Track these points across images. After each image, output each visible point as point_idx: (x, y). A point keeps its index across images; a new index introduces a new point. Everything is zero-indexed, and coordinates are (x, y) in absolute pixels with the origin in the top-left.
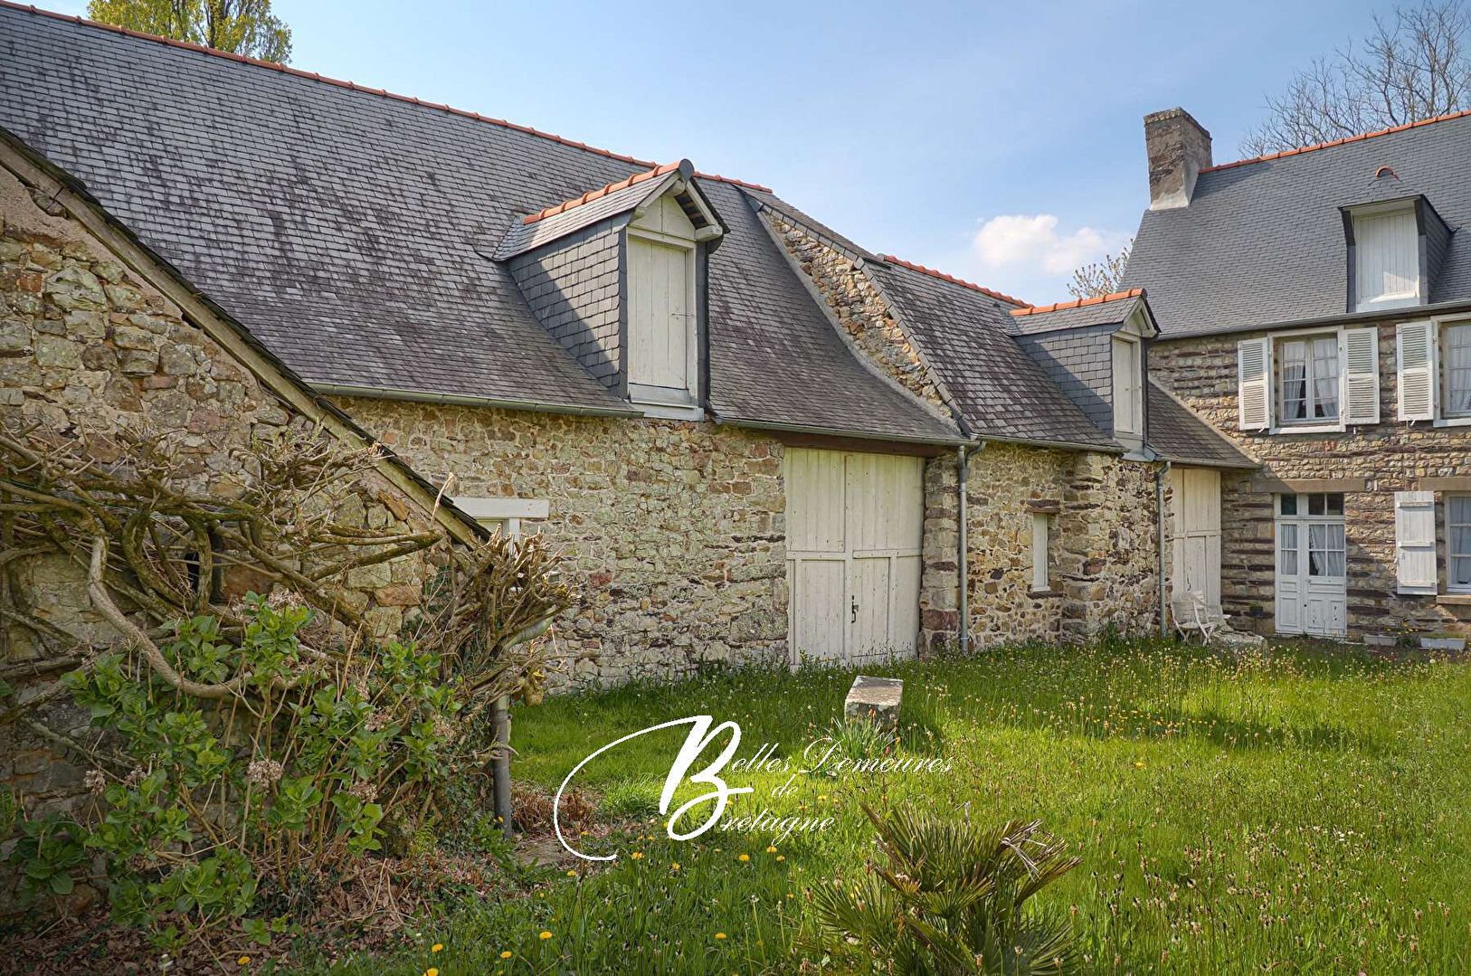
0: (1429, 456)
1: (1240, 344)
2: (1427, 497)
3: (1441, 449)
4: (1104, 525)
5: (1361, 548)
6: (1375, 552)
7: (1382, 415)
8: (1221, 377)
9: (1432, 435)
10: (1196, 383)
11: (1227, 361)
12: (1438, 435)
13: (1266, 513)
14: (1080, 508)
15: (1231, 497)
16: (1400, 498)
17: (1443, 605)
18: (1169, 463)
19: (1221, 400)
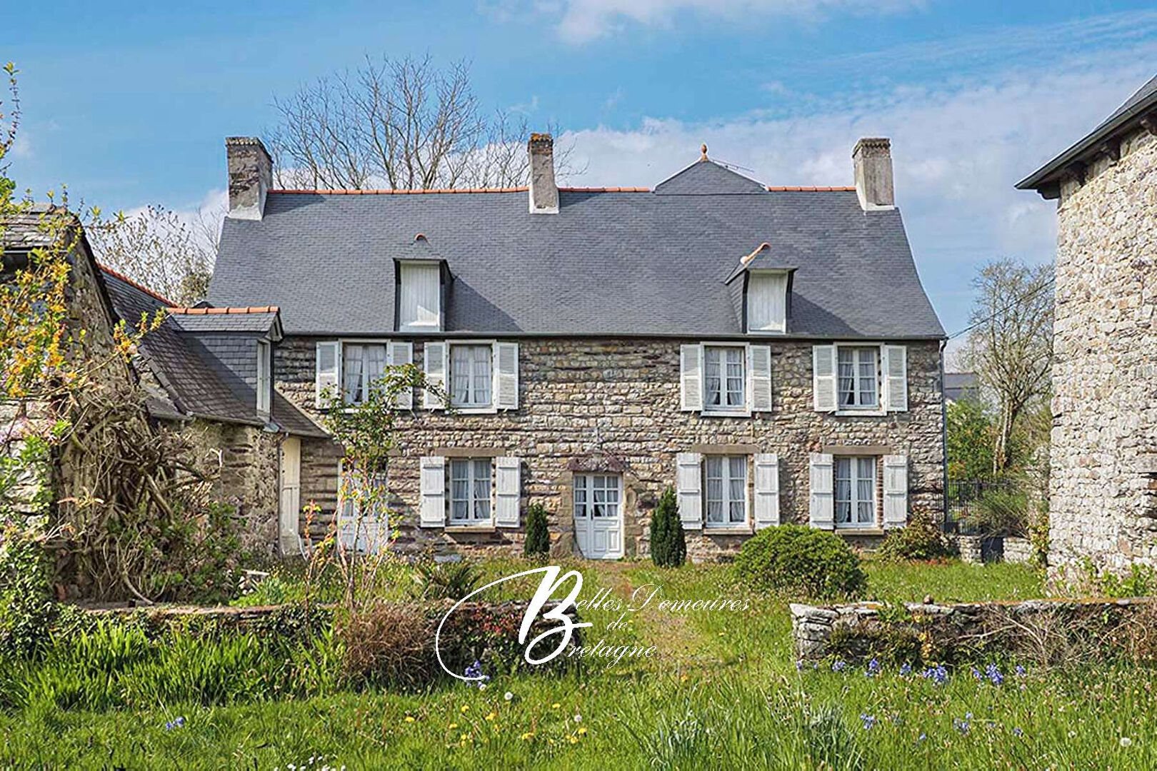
0: (442, 433)
1: (318, 345)
2: (440, 460)
3: (449, 429)
4: (253, 478)
5: (398, 496)
6: (407, 499)
7: (414, 404)
8: (303, 367)
9: (444, 419)
10: (283, 370)
11: (308, 356)
12: (448, 419)
13: (332, 470)
14: (238, 466)
15: (308, 459)
16: (424, 461)
17: (449, 533)
18: (287, 434)
19: (302, 385)
